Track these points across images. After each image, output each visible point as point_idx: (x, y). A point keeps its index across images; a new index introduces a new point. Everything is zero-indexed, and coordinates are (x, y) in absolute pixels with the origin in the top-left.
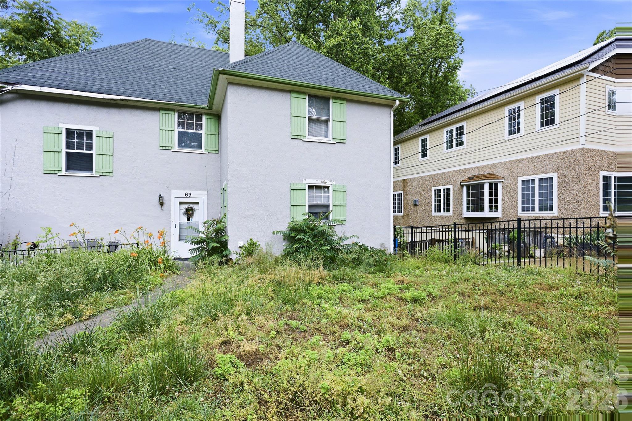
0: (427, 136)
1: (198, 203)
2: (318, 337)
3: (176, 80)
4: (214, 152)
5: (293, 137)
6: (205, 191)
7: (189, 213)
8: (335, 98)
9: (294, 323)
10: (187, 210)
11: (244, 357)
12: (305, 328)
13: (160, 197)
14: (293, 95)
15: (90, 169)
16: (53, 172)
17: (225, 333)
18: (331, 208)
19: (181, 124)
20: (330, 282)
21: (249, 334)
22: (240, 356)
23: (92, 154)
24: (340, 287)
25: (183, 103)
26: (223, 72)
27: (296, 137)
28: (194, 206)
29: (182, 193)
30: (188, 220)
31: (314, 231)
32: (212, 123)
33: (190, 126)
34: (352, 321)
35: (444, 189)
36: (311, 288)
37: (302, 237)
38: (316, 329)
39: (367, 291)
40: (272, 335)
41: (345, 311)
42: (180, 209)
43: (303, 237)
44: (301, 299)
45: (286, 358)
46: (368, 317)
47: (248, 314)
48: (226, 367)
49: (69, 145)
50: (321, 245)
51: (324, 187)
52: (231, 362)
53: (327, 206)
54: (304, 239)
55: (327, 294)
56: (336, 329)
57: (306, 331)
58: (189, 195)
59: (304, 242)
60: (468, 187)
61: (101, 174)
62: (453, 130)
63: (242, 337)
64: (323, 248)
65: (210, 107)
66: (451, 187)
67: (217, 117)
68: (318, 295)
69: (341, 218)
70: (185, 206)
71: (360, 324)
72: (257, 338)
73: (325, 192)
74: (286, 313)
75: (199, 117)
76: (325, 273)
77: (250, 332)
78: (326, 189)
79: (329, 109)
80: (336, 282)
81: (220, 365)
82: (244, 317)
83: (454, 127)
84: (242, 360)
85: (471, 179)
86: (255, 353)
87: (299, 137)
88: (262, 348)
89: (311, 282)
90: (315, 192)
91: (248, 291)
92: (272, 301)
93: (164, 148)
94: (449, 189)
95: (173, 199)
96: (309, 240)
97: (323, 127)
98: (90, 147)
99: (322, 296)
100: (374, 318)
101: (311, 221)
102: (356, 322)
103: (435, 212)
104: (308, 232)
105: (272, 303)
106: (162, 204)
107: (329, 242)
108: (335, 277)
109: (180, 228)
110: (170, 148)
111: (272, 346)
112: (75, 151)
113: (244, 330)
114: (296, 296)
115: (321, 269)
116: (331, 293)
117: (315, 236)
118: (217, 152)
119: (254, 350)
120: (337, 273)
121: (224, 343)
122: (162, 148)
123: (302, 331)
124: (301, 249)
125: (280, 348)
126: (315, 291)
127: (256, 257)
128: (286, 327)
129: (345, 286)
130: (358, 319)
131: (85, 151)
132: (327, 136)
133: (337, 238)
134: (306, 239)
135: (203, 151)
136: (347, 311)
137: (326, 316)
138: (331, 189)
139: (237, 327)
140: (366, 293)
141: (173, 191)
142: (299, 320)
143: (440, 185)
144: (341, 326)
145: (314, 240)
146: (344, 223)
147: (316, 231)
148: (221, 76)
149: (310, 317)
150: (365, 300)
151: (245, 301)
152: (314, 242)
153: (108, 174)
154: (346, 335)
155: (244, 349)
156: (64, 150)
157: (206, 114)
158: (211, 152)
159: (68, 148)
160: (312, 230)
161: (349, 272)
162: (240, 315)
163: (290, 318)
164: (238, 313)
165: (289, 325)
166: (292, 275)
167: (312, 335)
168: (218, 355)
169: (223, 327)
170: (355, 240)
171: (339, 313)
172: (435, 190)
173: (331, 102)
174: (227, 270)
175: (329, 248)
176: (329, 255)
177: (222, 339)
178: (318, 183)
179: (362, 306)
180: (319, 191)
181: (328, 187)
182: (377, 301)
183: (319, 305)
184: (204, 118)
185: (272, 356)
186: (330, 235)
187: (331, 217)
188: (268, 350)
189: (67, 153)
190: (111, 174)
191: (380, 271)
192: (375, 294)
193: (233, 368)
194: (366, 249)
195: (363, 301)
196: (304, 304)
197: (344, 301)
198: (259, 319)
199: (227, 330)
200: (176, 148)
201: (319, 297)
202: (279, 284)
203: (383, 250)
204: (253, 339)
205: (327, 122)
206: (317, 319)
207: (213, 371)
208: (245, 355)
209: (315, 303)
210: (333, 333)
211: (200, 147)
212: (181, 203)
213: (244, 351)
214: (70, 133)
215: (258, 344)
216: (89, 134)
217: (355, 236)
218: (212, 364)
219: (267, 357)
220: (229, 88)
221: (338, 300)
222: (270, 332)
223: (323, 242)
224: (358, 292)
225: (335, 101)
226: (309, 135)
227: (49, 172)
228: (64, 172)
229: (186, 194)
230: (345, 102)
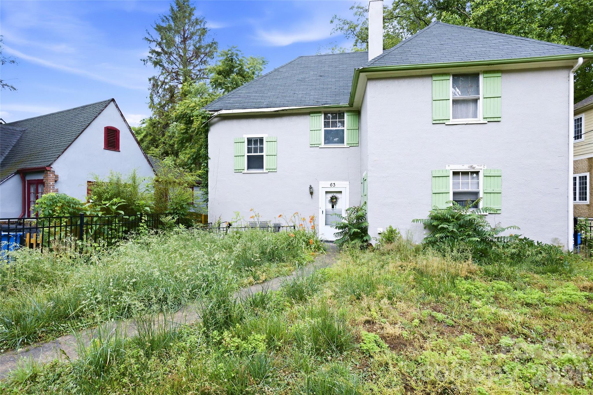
1: (341, 192)
2: (469, 335)
3: (322, 86)
4: (355, 145)
5: (435, 122)
6: (347, 181)
7: (334, 201)
8: (486, 72)
9: (440, 316)
10: (332, 198)
11: (388, 339)
12: (453, 323)
13: (311, 188)
14: (435, 78)
15: (262, 167)
16: (240, 171)
17: (369, 313)
18: (481, 195)
19: (326, 124)
20: (481, 278)
21: (391, 318)
22: (383, 337)
23: (263, 156)
24: (495, 285)
25: (328, 105)
26: (363, 71)
27: (438, 122)
28: (338, 195)
29: (327, 184)
30: (333, 207)
31: (460, 220)
32: (352, 119)
33: (334, 124)
34: (513, 326)
36: (457, 282)
37: (445, 226)
38: (466, 326)
39: (535, 295)
40: (415, 324)
41: (504, 313)
42: (326, 198)
43: (447, 226)
44: (446, 291)
45: (432, 350)
46: (538, 325)
47: (389, 298)
48: (371, 344)
49: (249, 151)
50: (469, 236)
51: (472, 173)
52: (375, 341)
53: (476, 194)
54: (447, 228)
55: (477, 290)
56: (492, 330)
57: (452, 326)
59: (448, 232)
61: (269, 170)
63: (385, 319)
64: (471, 239)
65: (351, 104)
67: (357, 113)
68: (467, 290)
69: (496, 207)
70: (330, 195)
71: (526, 331)
72: (400, 323)
73: (473, 178)
74: (430, 304)
75: (342, 115)
76: (475, 267)
77: (392, 316)
78: (475, 175)
79: (478, 86)
80: (489, 278)
81: (365, 342)
82: (385, 300)
84: (386, 341)
86: (398, 337)
87: (441, 122)
88: (405, 334)
89: (457, 275)
90: (461, 179)
91: (389, 276)
92: (414, 290)
93: (313, 146)
95: (320, 189)
96: (454, 230)
97: (471, 106)
98: (262, 150)
99: (471, 291)
100: (547, 328)
101: (456, 209)
102: (520, 328)
104: (453, 221)
105: (413, 291)
106: (312, 193)
107: (479, 233)
108: (487, 273)
109: (326, 214)
110: (318, 145)
111: (416, 335)
112: (252, 154)
113: (386, 313)
114: (440, 288)
115: (470, 262)
116: (483, 290)
117: (461, 226)
118: (357, 145)
119: (397, 334)
120: (490, 268)
121: (368, 322)
122: (312, 146)
123: (448, 326)
124: (444, 239)
125: (425, 338)
126: (464, 285)
127: (395, 244)
128: (429, 317)
129: (502, 284)
130: (522, 325)
131: (259, 154)
132: (475, 116)
133: (489, 228)
134: (451, 228)
135: (345, 145)
136: (506, 313)
137: (477, 315)
138: (481, 175)
139: (380, 309)
140: (533, 296)
141: (320, 182)
142: (444, 313)
144: (498, 329)
145: (460, 230)
146: (499, 212)
147: (462, 220)
148: (361, 74)
149: (457, 313)
150: (531, 304)
151: (386, 285)
152: (460, 232)
153: (273, 170)
154: (506, 340)
155: (388, 331)
156: (246, 154)
157: (348, 111)
158: (352, 145)
159: (248, 153)
160: (458, 219)
161: (507, 269)
162: (382, 298)
163: (434, 309)
164: (380, 296)
165: (433, 317)
166: (435, 265)
167: (461, 332)
168: (363, 332)
169: (366, 307)
170: (514, 232)
171: (495, 314)
173: (481, 77)
174: (368, 254)
175: (479, 240)
176: (479, 247)
177: (366, 318)
178: (465, 168)
179: (526, 310)
180: (465, 177)
181: (477, 173)
182: (550, 308)
183: (468, 300)
184: (346, 115)
185: (416, 345)
186: (480, 225)
187: (481, 205)
188: (412, 337)
189: (248, 156)
190: (275, 170)
191: (553, 272)
192: (547, 299)
193: (377, 347)
194: (531, 244)
195: (528, 305)
196: (450, 297)
197: (500, 301)
198: (402, 305)
199: (370, 310)
200: (323, 145)
201: (469, 293)
202: (421, 273)
203: (557, 246)
204: (395, 324)
205: (475, 101)
206: (467, 316)
207: (359, 346)
208: (388, 337)
209: (463, 297)
210: (488, 335)
211: (343, 142)
212: (327, 192)
213: (387, 334)
214: (249, 141)
215: (401, 330)
216: (261, 140)
217: (514, 227)
218: (358, 339)
219: (411, 344)
220: (368, 84)
221: (492, 299)
222: (413, 320)
223: (471, 233)
224: (520, 294)
225: (486, 75)
226: (454, 117)
227: (237, 171)
228: (246, 171)
229: (331, 185)
230: (499, 75)
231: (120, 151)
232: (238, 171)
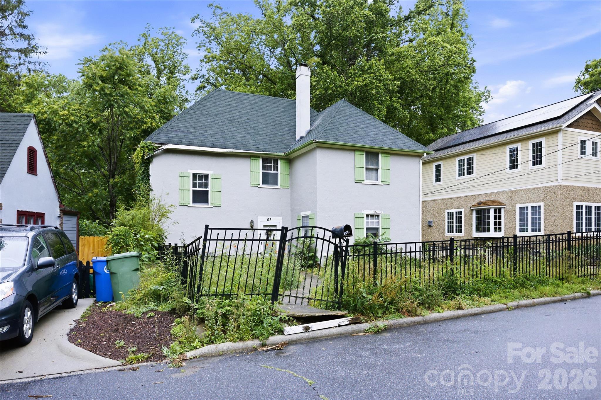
0: (441, 163)
1: (275, 226)
3: (254, 131)
4: (286, 187)
5: (356, 182)
6: (280, 216)
7: (269, 233)
8: (382, 153)
13: (252, 222)
14: (356, 153)
15: (207, 201)
16: (185, 204)
19: (264, 168)
23: (208, 191)
25: (268, 153)
27: (358, 181)
29: (265, 219)
32: (285, 165)
33: (270, 168)
35: (456, 212)
49: (194, 185)
51: (376, 216)
53: (377, 229)
58: (270, 220)
60: (478, 211)
61: (214, 205)
62: (464, 159)
65: (287, 156)
66: (462, 210)
67: (288, 161)
73: (376, 219)
75: (276, 161)
79: (378, 161)
83: (465, 158)
85: (479, 204)
87: (360, 182)
90: (370, 219)
93: (253, 185)
94: (461, 212)
95: (260, 223)
97: (374, 173)
98: (206, 186)
103: (448, 232)
106: (251, 226)
110: (257, 185)
112: (197, 189)
118: (288, 187)
131: (203, 189)
132: (377, 180)
135: (279, 186)
138: (380, 217)
141: (259, 217)
143: (452, 208)
153: (218, 205)
156: (192, 189)
157: (281, 159)
158: (284, 187)
159: (193, 187)
172: (448, 213)
173: (380, 156)
178: (372, 212)
180: (372, 218)
181: (378, 216)
184: (279, 161)
190: (220, 205)
200: (261, 185)
205: (377, 170)
211: (276, 184)
212: (264, 226)
214: (195, 176)
216: (206, 177)
220: (317, 150)
225: (383, 155)
226: (366, 180)
227: (182, 204)
228: (191, 204)
229: (268, 219)
230: (389, 156)
231: (37, 175)
232: (184, 204)
